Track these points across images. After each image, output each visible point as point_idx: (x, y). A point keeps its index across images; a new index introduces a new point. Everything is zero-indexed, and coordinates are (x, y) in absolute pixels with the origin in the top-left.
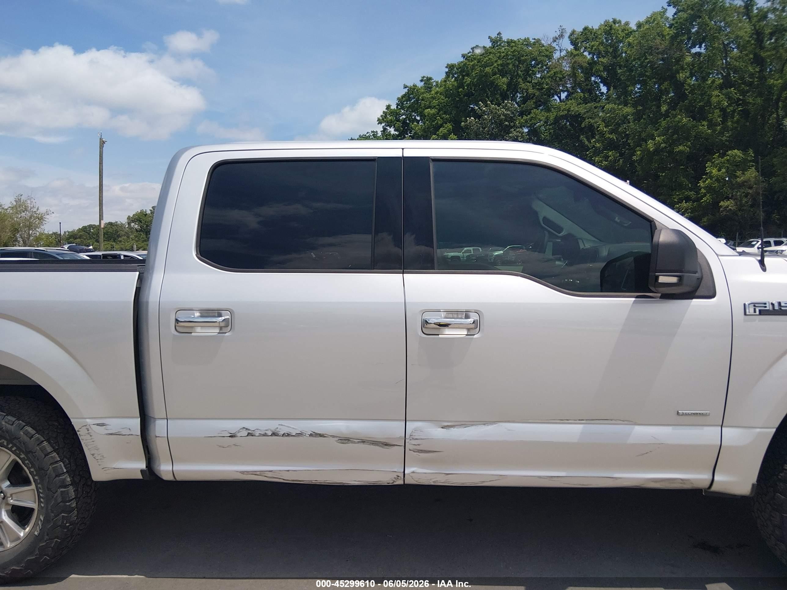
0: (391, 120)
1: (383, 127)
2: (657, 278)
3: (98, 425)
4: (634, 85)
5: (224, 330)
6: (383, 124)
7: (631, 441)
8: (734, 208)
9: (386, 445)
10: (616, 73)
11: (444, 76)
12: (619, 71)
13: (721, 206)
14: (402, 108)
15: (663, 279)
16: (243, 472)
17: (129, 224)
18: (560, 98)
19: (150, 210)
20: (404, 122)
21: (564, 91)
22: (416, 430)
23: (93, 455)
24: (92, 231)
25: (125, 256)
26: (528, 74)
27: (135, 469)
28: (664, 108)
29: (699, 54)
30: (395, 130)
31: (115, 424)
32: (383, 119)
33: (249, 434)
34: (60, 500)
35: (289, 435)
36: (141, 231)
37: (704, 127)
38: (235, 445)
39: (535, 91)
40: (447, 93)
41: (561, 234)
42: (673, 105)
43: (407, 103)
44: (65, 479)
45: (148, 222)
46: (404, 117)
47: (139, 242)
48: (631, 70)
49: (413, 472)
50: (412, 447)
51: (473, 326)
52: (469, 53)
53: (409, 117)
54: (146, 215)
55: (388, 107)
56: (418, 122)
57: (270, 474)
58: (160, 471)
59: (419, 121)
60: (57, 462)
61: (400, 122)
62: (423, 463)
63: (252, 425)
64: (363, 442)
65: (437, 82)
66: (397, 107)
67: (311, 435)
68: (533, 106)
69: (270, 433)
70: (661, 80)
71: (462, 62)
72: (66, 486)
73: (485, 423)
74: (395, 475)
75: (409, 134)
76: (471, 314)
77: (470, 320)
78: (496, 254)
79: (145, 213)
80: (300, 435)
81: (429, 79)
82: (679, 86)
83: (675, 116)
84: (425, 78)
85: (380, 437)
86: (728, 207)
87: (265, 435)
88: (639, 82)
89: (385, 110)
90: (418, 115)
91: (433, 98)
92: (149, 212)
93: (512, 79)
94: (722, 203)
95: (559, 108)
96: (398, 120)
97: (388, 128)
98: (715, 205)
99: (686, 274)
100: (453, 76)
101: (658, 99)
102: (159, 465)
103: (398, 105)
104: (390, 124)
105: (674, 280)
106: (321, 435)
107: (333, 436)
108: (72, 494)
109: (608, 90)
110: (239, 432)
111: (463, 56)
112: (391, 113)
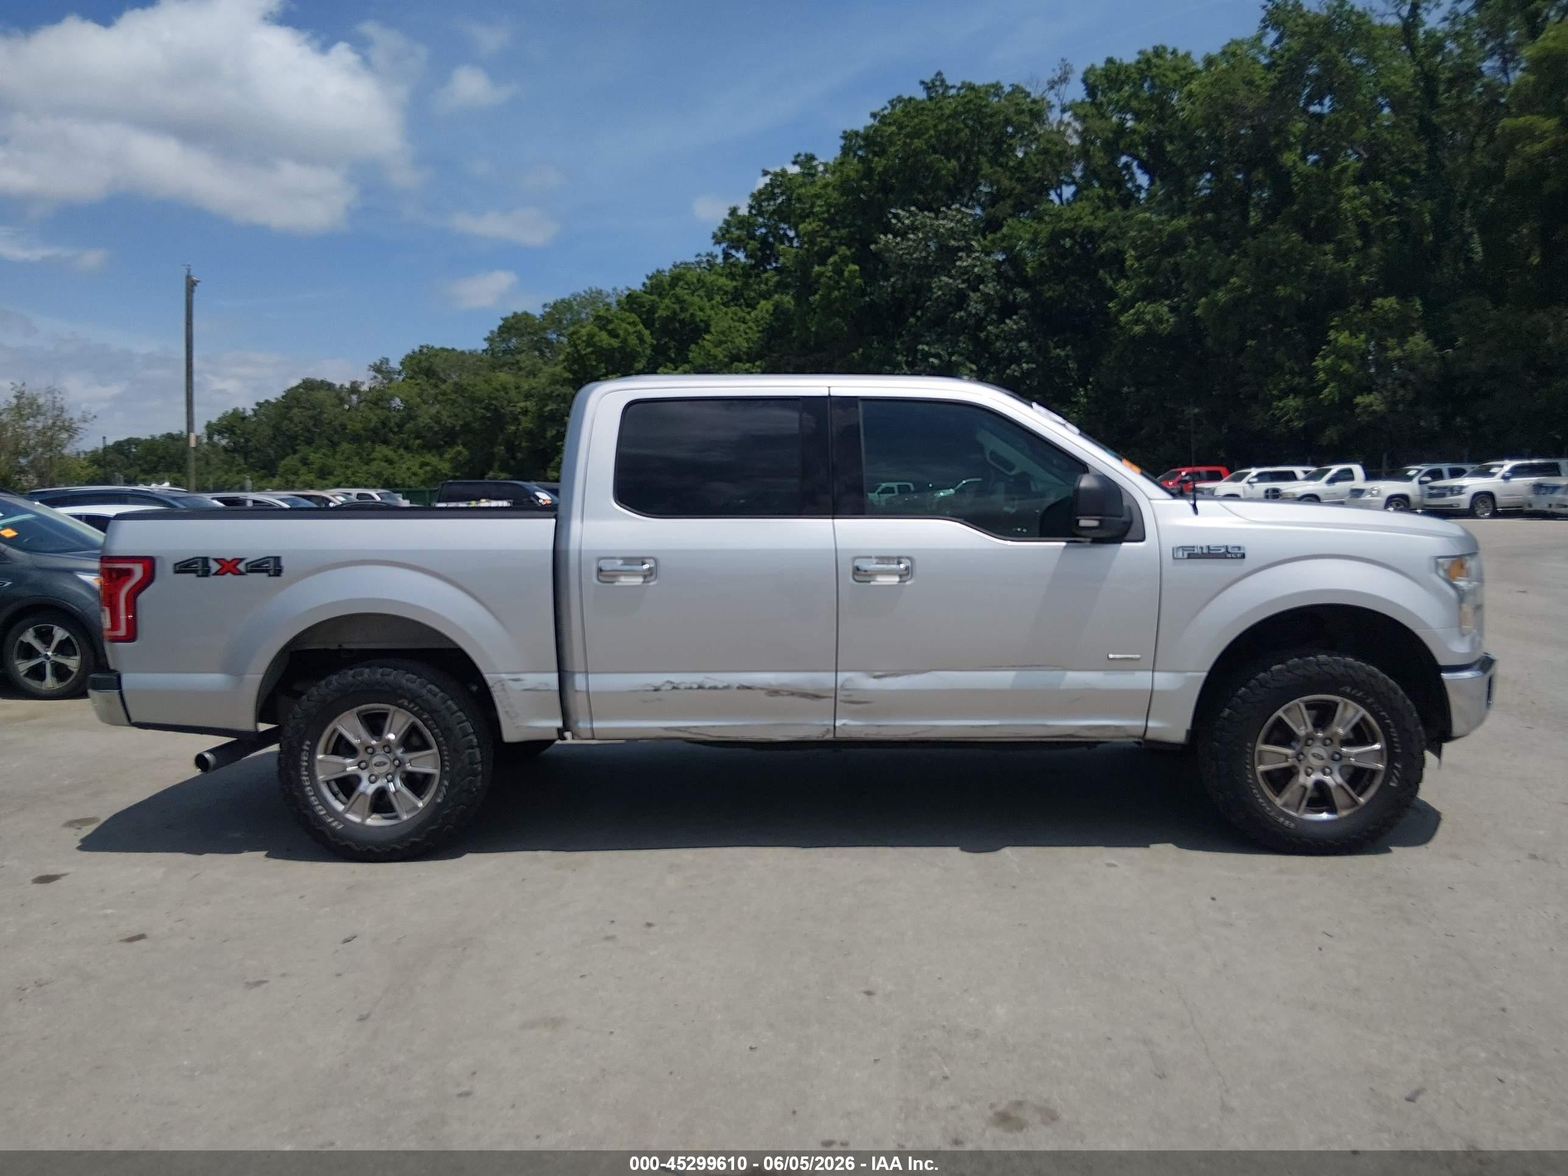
0: (739, 237)
1: (724, 250)
2: (1078, 521)
3: (514, 680)
4: (1200, 173)
5: (648, 579)
6: (724, 245)
7: (1063, 687)
8: (1382, 407)
9: (816, 697)
10: (1163, 151)
11: (838, 153)
12: (1169, 148)
13: (1357, 405)
14: (761, 213)
15: (1083, 523)
16: (666, 729)
17: (210, 437)
18: (1060, 196)
19: (253, 410)
20: (764, 239)
21: (1068, 184)
22: (847, 680)
23: (507, 712)
24: (134, 450)
25: (255, 502)
26: (1000, 148)
27: (551, 728)
28: (1254, 217)
29: (1319, 117)
30: (746, 257)
31: (531, 679)
32: (723, 235)
33: (674, 688)
34: (467, 761)
35: (715, 688)
36: (234, 450)
37: (1327, 258)
38: (659, 699)
39: (1014, 184)
40: (845, 187)
41: (1013, 473)
42: (1272, 212)
43: (769, 205)
44: (471, 740)
45: (249, 434)
46: (763, 230)
47: (230, 474)
48: (1192, 146)
49: (844, 725)
50: (843, 698)
51: (905, 572)
52: (883, 110)
53: (773, 230)
54: (244, 419)
55: (733, 212)
56: (791, 240)
57: (695, 731)
58: (579, 728)
59: (793, 239)
60: (463, 722)
61: (754, 239)
62: (854, 715)
63: (676, 678)
64: (793, 694)
65: (825, 165)
66: (750, 212)
67: (738, 688)
68: (1010, 211)
69: (695, 686)
70: (1249, 166)
71: (872, 126)
72: (472, 747)
73: (917, 672)
74: (824, 729)
75: (774, 265)
76: (903, 560)
77: (902, 566)
78: (942, 494)
79: (242, 415)
80: (727, 687)
81: (811, 158)
82: (1280, 177)
83: (1275, 234)
84: (802, 157)
85: (810, 689)
86: (1371, 406)
87: (691, 688)
88: (1209, 169)
89: (727, 217)
90: (790, 228)
91: (817, 196)
92: (249, 413)
93: (968, 159)
94: (1359, 399)
95: (1058, 216)
96: (752, 237)
97: (733, 252)
98: (1347, 403)
99: (1107, 518)
100: (855, 154)
101: (1243, 202)
102: (577, 722)
103: (751, 207)
104: (736, 244)
105: (1095, 523)
106: (749, 688)
107: (762, 689)
108: (478, 757)
109: (1152, 182)
110: (663, 685)
111: (874, 115)
112: (740, 222)
